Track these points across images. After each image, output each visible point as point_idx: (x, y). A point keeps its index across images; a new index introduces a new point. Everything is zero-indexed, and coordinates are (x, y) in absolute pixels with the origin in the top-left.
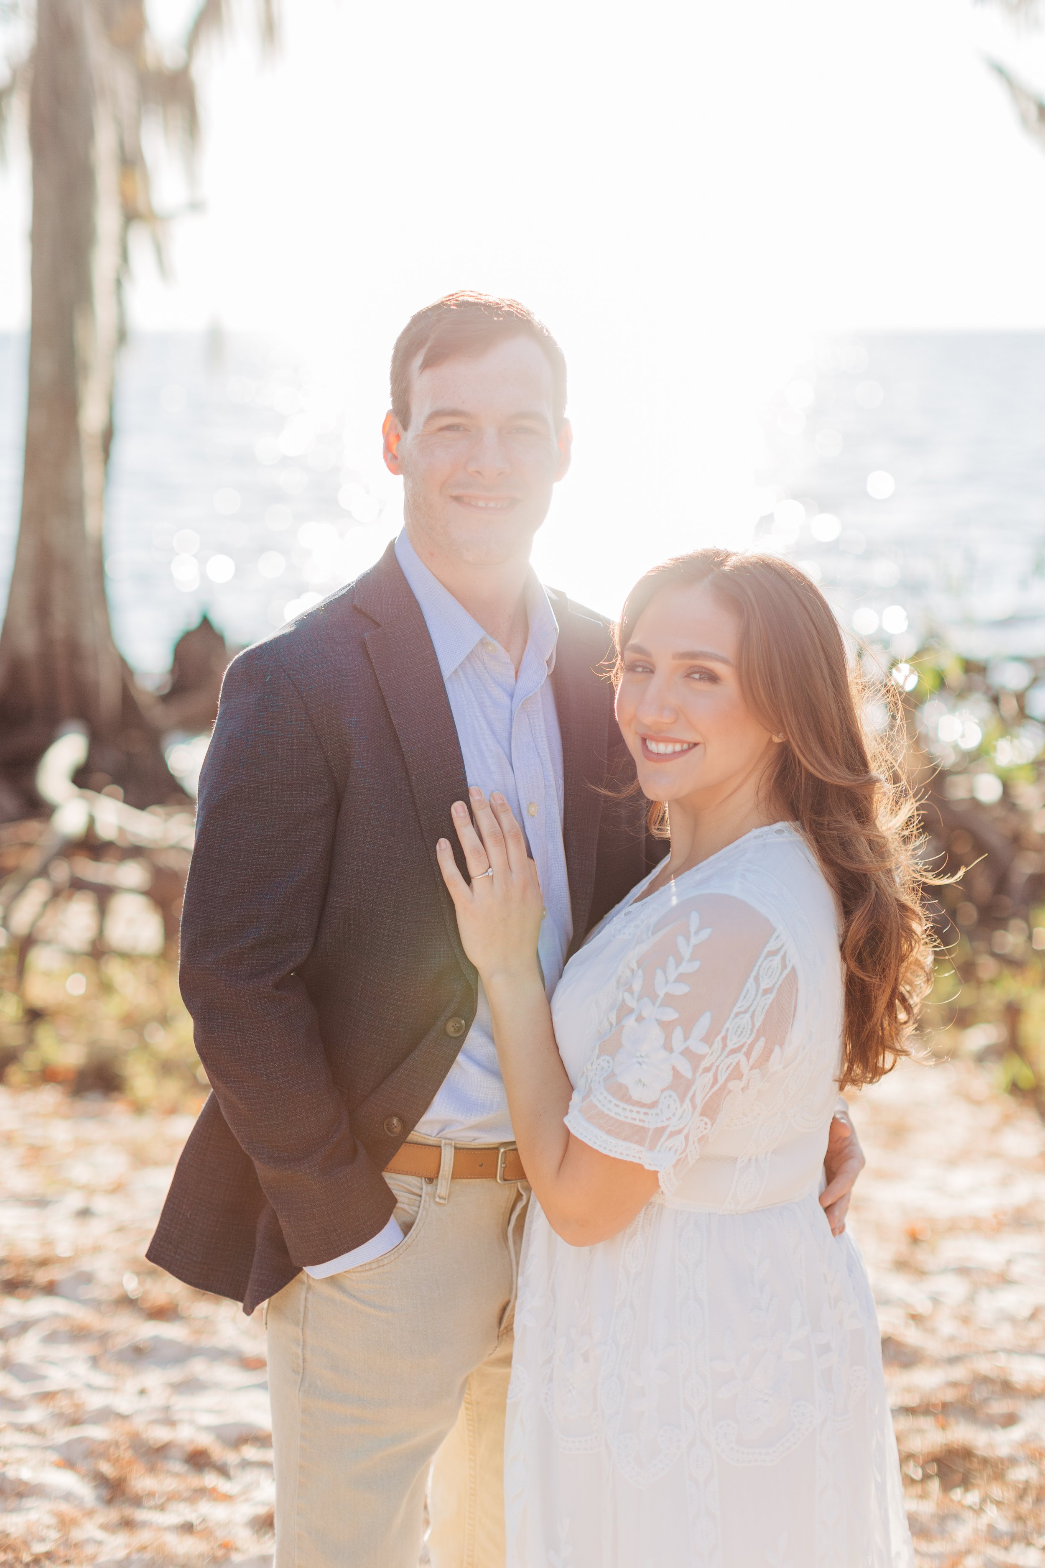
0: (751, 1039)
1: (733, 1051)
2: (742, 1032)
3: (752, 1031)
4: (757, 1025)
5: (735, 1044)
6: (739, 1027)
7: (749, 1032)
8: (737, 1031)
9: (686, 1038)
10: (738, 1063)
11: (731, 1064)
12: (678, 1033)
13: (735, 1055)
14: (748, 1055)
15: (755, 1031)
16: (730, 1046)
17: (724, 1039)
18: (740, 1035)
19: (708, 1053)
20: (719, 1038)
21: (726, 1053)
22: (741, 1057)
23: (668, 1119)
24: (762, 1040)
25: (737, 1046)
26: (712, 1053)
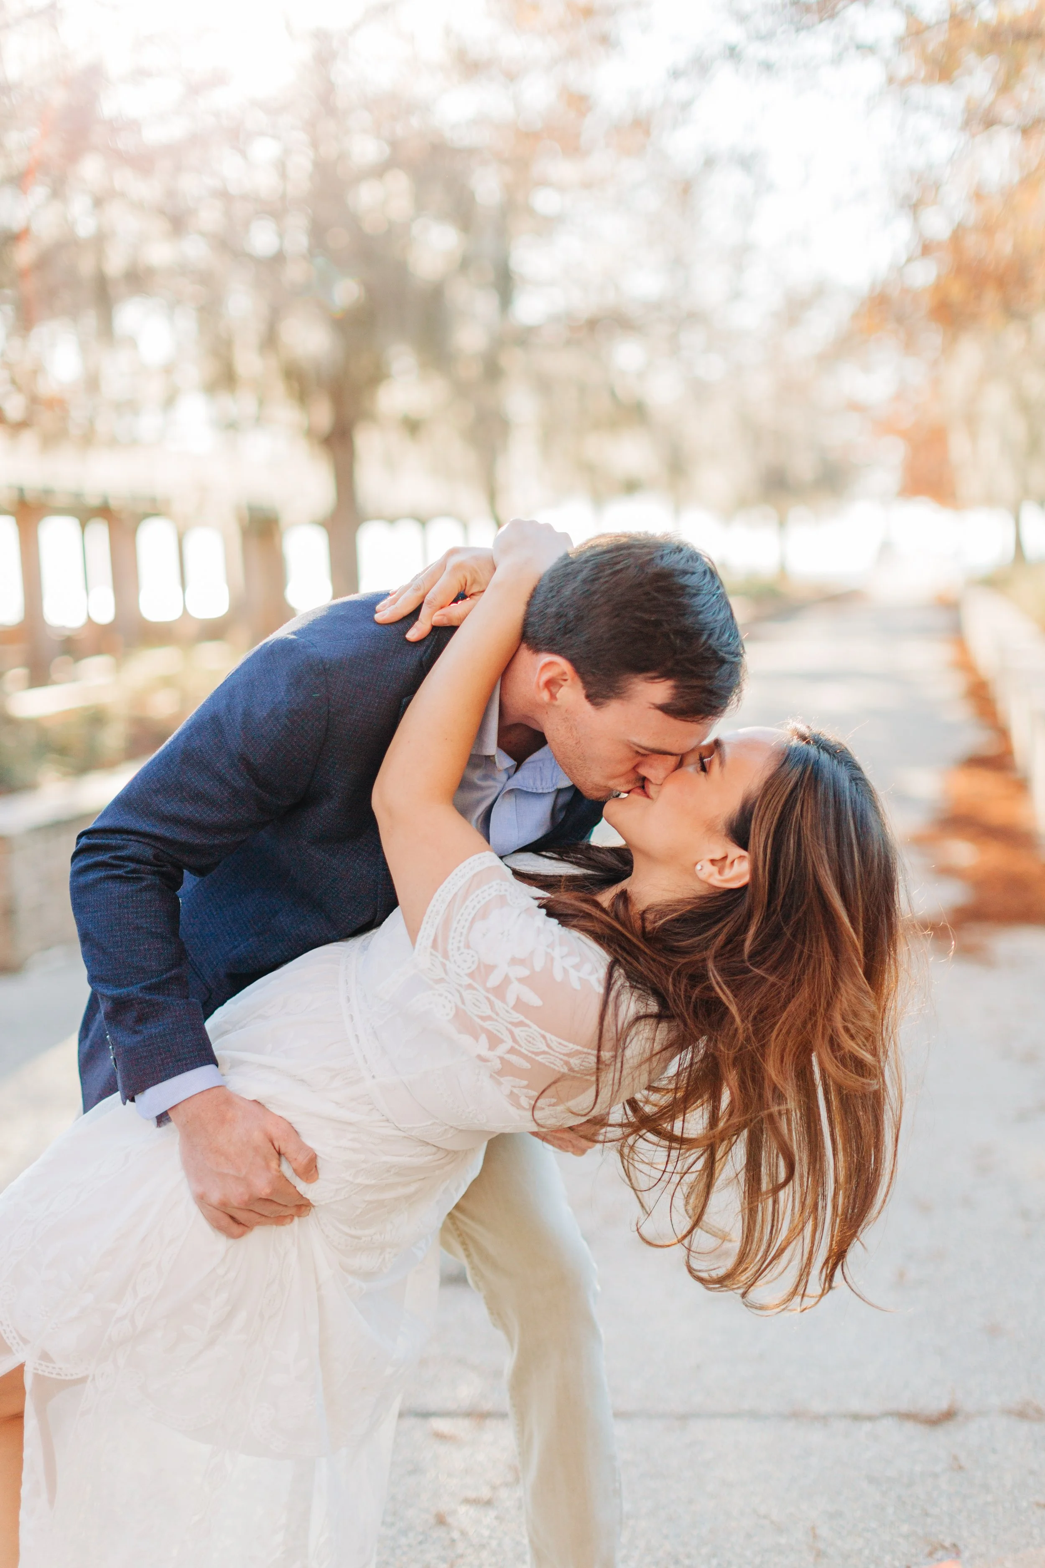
0: (526, 1052)
1: (511, 1033)
2: (530, 1042)
3: (533, 1053)
4: (539, 1058)
5: (519, 1035)
6: (533, 1039)
7: (532, 1049)
8: (530, 1037)
9: (520, 980)
10: (502, 1041)
11: (502, 1034)
12: (524, 972)
13: (509, 1036)
14: (512, 1051)
15: (533, 1056)
16: (517, 1031)
17: (521, 1024)
18: (526, 1039)
19: (508, 1006)
20: (522, 1018)
21: (510, 1026)
22: (509, 1043)
23: (455, 962)
24: (527, 1065)
25: (518, 1038)
26: (507, 1012)
